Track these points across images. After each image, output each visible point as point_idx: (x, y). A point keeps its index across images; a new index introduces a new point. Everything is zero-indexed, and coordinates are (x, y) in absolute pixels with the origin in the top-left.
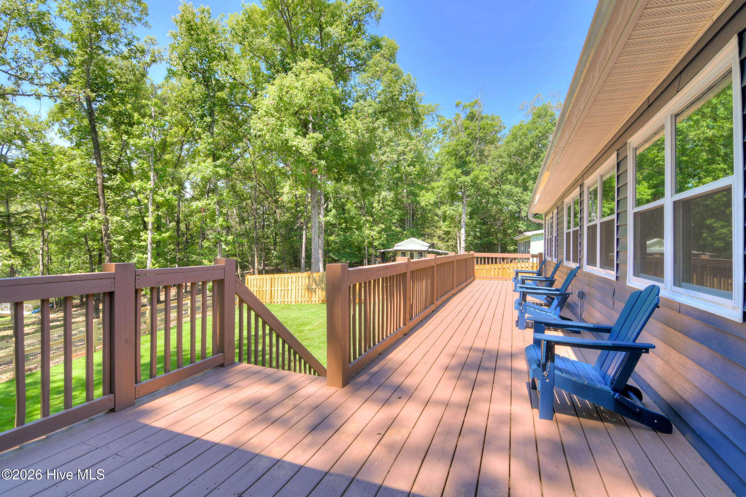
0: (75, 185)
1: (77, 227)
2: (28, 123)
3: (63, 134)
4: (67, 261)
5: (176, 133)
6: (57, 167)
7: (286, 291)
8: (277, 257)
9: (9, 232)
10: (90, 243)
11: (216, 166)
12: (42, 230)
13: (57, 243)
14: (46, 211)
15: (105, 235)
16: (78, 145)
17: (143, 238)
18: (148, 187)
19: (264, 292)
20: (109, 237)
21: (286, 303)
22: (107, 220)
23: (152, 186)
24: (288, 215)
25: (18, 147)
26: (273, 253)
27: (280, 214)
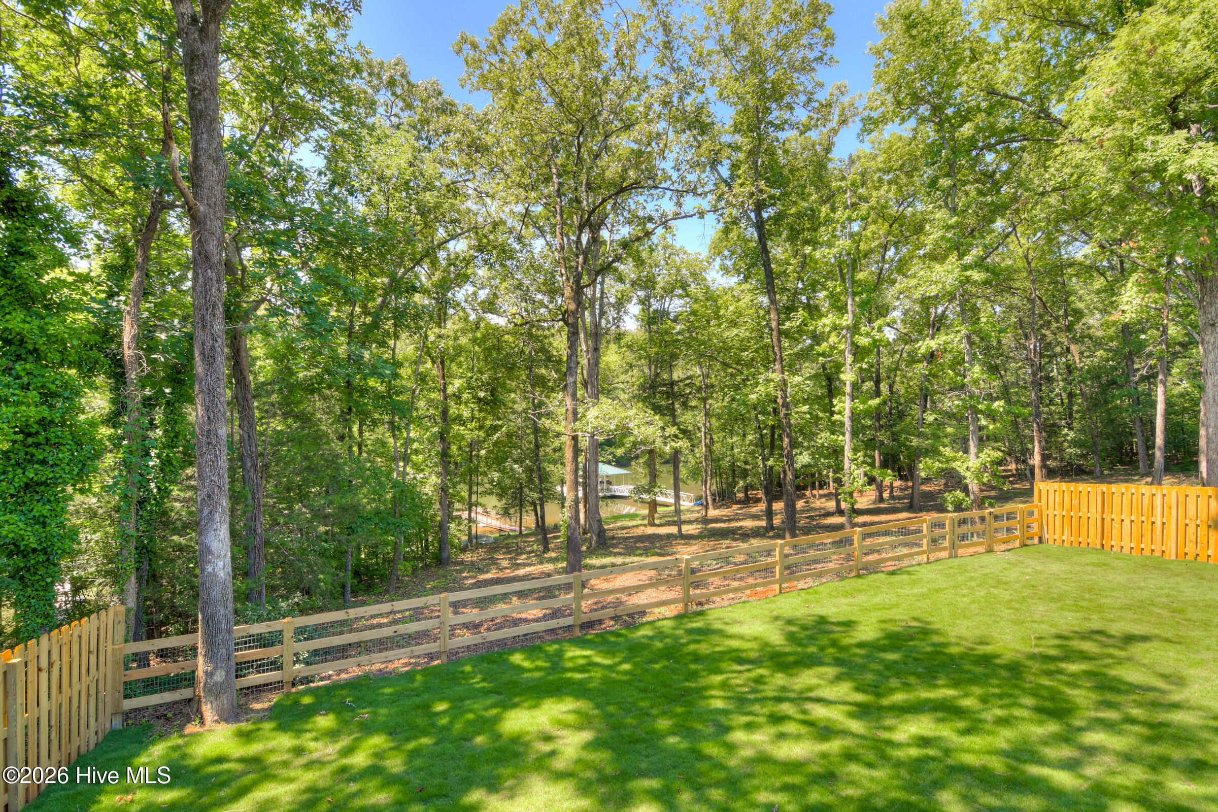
0: (743, 333)
1: (747, 395)
2: (689, 266)
3: (725, 270)
4: (729, 440)
5: (874, 233)
6: (722, 312)
7: (1147, 527)
8: (1075, 443)
9: (673, 404)
10: (761, 417)
11: (965, 268)
12: (704, 400)
13: (719, 417)
14: (708, 376)
15: (783, 406)
16: (746, 279)
17: (836, 409)
18: (844, 323)
19: (1084, 521)
20: (788, 408)
21: (1147, 553)
22: (785, 382)
23: (849, 322)
24: (1100, 353)
25: (680, 297)
26: (1067, 435)
27: (1082, 353)
